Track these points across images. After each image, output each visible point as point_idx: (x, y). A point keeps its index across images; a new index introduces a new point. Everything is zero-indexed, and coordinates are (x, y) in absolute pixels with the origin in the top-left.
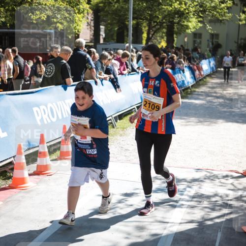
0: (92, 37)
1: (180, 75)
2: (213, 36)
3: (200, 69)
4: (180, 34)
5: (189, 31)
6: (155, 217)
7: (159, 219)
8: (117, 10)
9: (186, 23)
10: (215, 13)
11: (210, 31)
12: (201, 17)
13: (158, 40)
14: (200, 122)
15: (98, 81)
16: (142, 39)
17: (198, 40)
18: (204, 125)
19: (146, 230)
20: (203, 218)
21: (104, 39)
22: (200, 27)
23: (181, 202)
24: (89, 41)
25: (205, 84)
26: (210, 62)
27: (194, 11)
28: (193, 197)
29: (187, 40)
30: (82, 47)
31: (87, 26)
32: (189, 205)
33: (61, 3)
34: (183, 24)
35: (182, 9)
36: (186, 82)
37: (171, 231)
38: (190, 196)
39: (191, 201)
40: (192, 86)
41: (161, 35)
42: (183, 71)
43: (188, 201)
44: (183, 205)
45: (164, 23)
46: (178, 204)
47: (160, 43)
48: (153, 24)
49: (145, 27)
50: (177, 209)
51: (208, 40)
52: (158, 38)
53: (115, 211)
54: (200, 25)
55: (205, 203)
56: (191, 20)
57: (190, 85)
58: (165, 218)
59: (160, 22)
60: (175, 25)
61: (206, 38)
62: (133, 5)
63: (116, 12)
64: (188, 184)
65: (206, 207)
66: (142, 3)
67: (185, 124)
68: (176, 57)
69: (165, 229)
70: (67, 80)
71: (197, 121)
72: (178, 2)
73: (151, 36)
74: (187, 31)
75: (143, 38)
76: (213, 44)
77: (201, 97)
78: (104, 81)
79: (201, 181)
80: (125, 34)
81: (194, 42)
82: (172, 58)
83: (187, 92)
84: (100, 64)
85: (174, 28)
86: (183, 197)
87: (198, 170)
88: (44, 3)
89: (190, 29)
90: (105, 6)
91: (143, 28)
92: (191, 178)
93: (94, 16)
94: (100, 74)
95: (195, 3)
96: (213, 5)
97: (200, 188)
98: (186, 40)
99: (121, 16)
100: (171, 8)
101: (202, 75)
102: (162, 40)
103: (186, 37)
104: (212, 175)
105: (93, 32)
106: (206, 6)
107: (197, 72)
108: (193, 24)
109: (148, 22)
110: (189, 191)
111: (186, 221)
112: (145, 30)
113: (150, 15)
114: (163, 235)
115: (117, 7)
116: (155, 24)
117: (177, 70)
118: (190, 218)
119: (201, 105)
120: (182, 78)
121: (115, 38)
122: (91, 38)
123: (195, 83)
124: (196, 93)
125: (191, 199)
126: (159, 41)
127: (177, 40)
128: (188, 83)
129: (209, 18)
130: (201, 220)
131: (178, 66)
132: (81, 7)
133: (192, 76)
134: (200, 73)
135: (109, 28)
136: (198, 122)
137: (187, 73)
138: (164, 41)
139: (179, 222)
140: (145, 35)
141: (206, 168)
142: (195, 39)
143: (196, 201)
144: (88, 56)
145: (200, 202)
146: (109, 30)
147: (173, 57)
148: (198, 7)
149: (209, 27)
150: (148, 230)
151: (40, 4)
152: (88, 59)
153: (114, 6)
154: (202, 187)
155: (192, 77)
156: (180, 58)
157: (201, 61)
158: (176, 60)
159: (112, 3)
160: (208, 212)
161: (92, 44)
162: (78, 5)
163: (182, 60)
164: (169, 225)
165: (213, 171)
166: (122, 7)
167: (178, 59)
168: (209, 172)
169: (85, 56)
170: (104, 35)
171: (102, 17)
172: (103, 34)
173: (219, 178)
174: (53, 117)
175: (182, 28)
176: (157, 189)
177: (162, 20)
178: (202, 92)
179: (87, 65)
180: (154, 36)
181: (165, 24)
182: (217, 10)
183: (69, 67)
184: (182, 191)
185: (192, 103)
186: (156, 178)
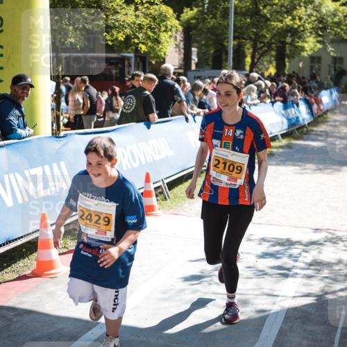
0: (181, 62)
1: (293, 109)
2: (335, 60)
3: (319, 102)
4: (293, 57)
5: (305, 54)
6: (262, 288)
7: (266, 291)
8: (213, 27)
9: (300, 44)
10: (339, 30)
11: (332, 54)
12: (320, 36)
13: (264, 66)
14: (320, 169)
15: (190, 117)
16: (244, 65)
17: (316, 66)
18: (324, 173)
19: (250, 305)
20: (323, 291)
21: (197, 65)
22: (320, 49)
23: (295, 271)
24: (177, 67)
25: (325, 121)
26: (331, 93)
27: (311, 28)
28: (311, 265)
29: (303, 65)
30: (169, 74)
31: (175, 48)
32: (305, 275)
33: (144, 19)
34: (297, 44)
35: (296, 26)
36: (301, 119)
37: (282, 307)
38: (306, 263)
39: (308, 269)
40: (308, 124)
41: (269, 59)
42: (298, 105)
43: (303, 269)
44: (297, 274)
45: (273, 43)
46: (291, 273)
47: (267, 69)
48: (259, 45)
49: (248, 49)
50: (289, 279)
51: (329, 66)
52: (265, 63)
53: (211, 280)
54: (319, 46)
55: (326, 271)
56: (308, 39)
57: (306, 123)
58: (275, 290)
59: (267, 42)
60: (287, 46)
61: (326, 63)
62: (234, 21)
63: (212, 30)
64: (304, 247)
65: (326, 277)
66: (246, 19)
67: (299, 171)
68: (288, 87)
69: (274, 304)
70: (151, 116)
71: (315, 168)
72: (290, 17)
73: (256, 60)
74: (302, 54)
75: (246, 63)
76: (335, 70)
77: (320, 138)
78: (197, 118)
79: (321, 244)
80: (224, 57)
81: (312, 68)
82: (283, 88)
83: (302, 132)
84: (191, 96)
85: (285, 50)
86: (297, 264)
87: (317, 230)
88: (122, 20)
89: (307, 51)
90: (198, 23)
91: (246, 50)
92: (307, 240)
93: (184, 35)
94: (192, 108)
95: (313, 18)
96: (336, 20)
97: (320, 253)
98: (301, 65)
99: (217, 35)
100: (282, 25)
101: (321, 110)
102: (271, 66)
103: (300, 61)
104: (334, 236)
105: (182, 56)
106: (328, 21)
107: (315, 107)
108: (310, 45)
109: (252, 43)
110: (306, 257)
111: (301, 295)
112: (249, 52)
113: (256, 34)
114: (272, 312)
115: (214, 24)
116: (262, 45)
117: (289, 103)
118: (306, 290)
119: (320, 148)
120: (295, 113)
121: (211, 63)
122: (179, 64)
123: (312, 119)
124: (314, 133)
125: (307, 267)
126: (267, 66)
127: (290, 65)
128: (303, 120)
129: (331, 37)
130: (320, 294)
131: (291, 98)
132: (169, 23)
133: (309, 111)
134: (319, 107)
135: (203, 51)
136: (317, 170)
137: (303, 107)
138: (273, 66)
139: (293, 295)
140: (248, 60)
141: (327, 228)
142: (312, 64)
143: (314, 270)
144: (177, 86)
145: (319, 270)
146: (203, 53)
147: (285, 87)
148: (316, 22)
149: (330, 49)
150: (253, 304)
151: (117, 21)
152: (177, 89)
153: (209, 23)
154: (322, 252)
155: (309, 113)
156: (294, 88)
157: (320, 92)
158: (288, 91)
159: (207, 19)
160: (329, 283)
161: (181, 71)
162: (165, 21)
163: (296, 91)
164: (279, 298)
165: (336, 232)
166: (220, 24)
167: (290, 90)
168: (331, 233)
169: (173, 86)
170: (196, 60)
171: (194, 36)
172: (195, 58)
173: (343, 241)
174: (135, 162)
175: (295, 50)
176: (263, 253)
177: (271, 40)
178: (321, 131)
179: (175, 96)
180: (260, 61)
181: (274, 45)
182: (342, 27)
183: (154, 100)
184: (295, 257)
185: (308, 145)
186: (263, 240)
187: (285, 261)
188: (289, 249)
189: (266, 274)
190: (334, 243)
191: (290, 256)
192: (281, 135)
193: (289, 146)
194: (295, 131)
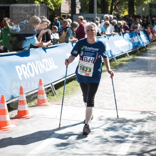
1: (136, 37)
4: (139, 5)
5: (146, 2)
7: (106, 152)
13: (122, 10)
21: (81, 11)
24: (68, 12)
29: (145, 9)
36: (141, 42)
40: (147, 46)
41: (124, 6)
42: (139, 34)
43: (132, 137)
44: (128, 140)
47: (124, 12)
52: (123, 9)
57: (145, 45)
58: (112, 151)
64: (134, 123)
74: (144, 2)
79: (145, 121)
81: (151, 11)
83: (143, 51)
89: (147, 0)
97: (142, 127)
98: (143, 9)
102: (126, 10)
103: (143, 7)
104: (154, 116)
110: (134, 130)
118: (132, 150)
120: (138, 39)
122: (70, 10)
123: (149, 43)
128: (143, 43)
134: (154, 35)
137: (143, 36)
138: (127, 10)
142: (151, 9)
155: (147, 39)
160: (147, 146)
170: (80, 7)
174: (32, 73)
176: (108, 128)
178: (154, 50)
184: (127, 130)
185: (145, 59)
186: (109, 119)
187: (121, 133)
188: (124, 125)
189: (108, 141)
190: (153, 120)
191: (124, 129)
192: (129, 53)
193: (133, 60)
194: (138, 50)
